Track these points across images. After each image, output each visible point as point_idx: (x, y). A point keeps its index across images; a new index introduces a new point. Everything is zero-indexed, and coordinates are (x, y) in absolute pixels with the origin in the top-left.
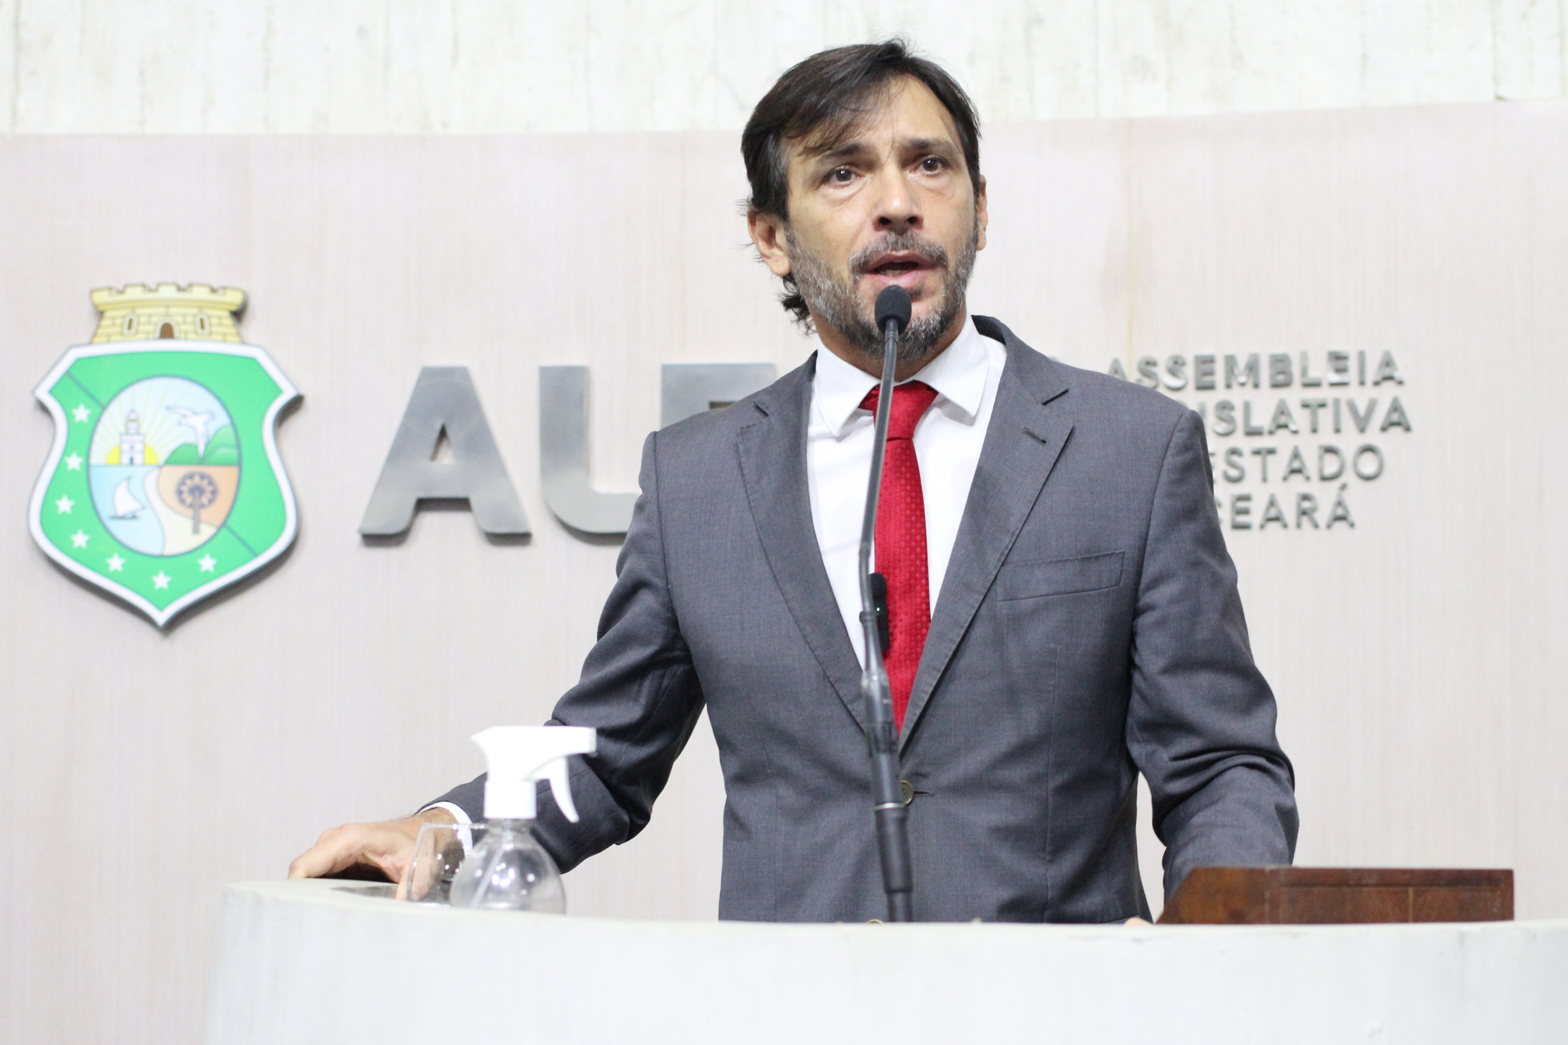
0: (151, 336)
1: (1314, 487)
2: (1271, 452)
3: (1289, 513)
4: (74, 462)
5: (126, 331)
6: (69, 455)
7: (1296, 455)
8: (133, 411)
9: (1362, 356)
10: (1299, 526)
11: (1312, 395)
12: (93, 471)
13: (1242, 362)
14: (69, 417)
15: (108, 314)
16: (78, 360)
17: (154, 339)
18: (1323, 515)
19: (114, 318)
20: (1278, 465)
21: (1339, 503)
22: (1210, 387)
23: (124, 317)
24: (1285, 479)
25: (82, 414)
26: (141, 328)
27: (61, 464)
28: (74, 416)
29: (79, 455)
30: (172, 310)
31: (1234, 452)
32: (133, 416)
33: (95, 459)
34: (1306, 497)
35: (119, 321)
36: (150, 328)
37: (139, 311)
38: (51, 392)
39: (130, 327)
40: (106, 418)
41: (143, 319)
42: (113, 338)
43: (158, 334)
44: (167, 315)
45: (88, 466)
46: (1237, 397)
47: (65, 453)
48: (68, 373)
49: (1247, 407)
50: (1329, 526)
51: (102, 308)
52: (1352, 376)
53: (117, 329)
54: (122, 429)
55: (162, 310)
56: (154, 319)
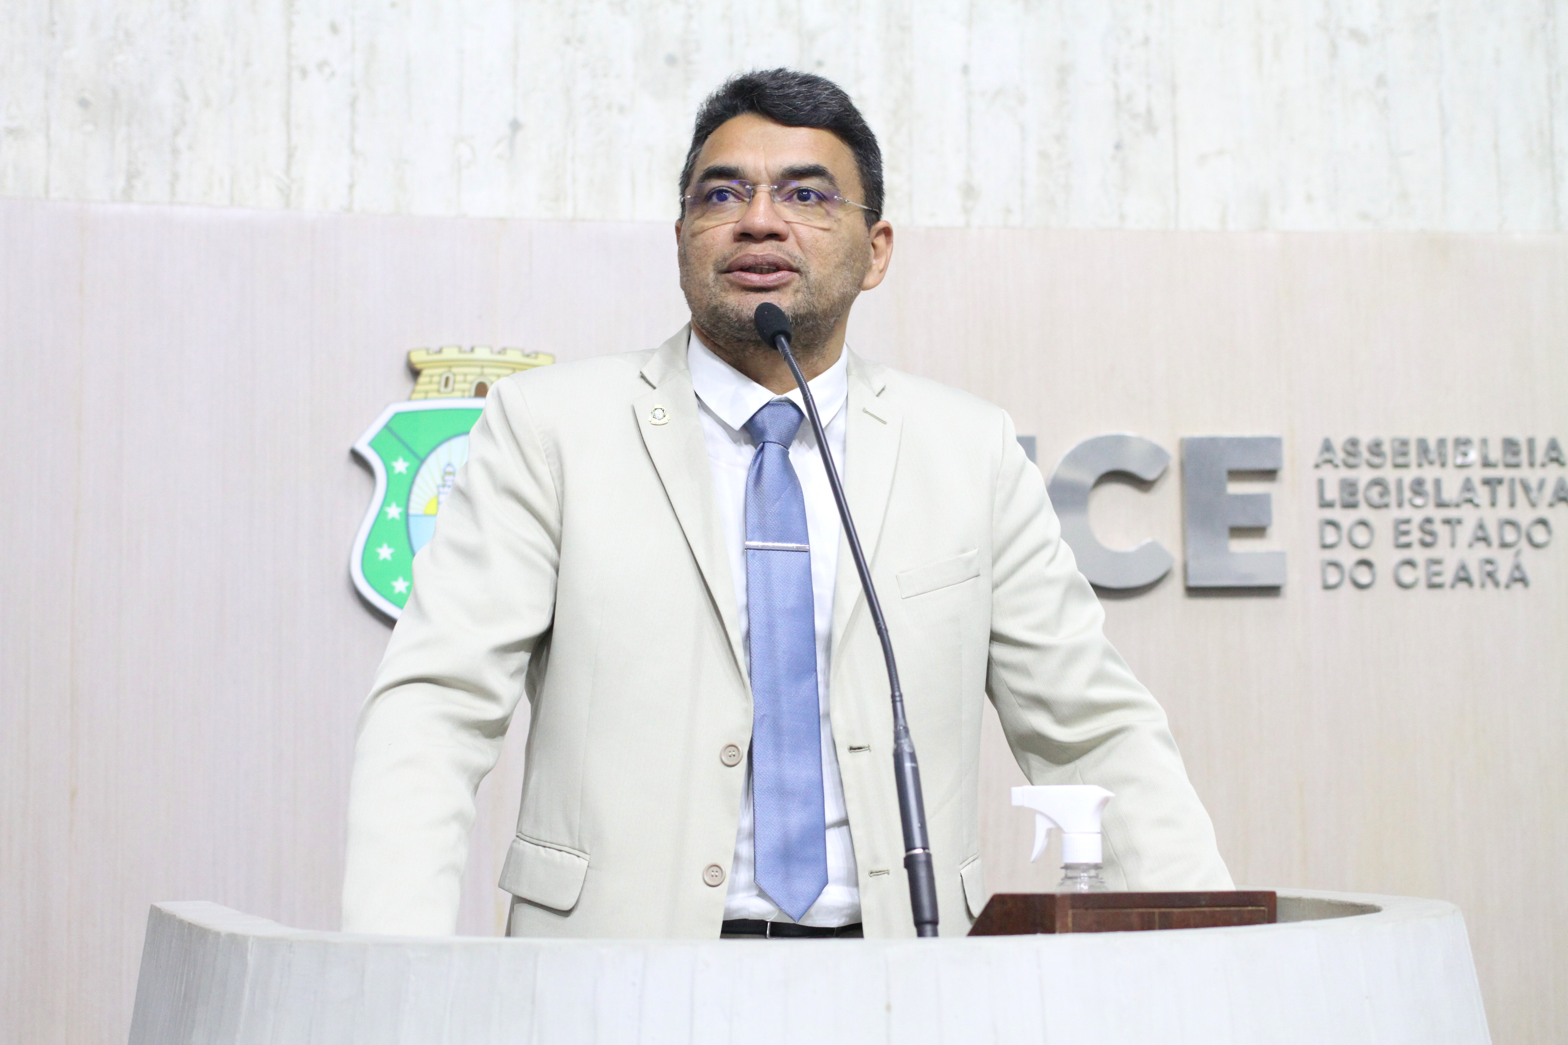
0: (467, 394)
1: (1494, 552)
2: (1459, 522)
3: (1475, 573)
4: (394, 512)
5: (442, 389)
6: (389, 505)
7: (1481, 526)
8: (449, 465)
9: (1531, 442)
10: (1483, 585)
11: (1490, 473)
12: (412, 520)
13: (1432, 445)
14: (388, 469)
15: (425, 372)
16: (397, 415)
17: (470, 397)
18: (1503, 576)
19: (431, 376)
20: (1465, 533)
21: (1518, 567)
22: (1405, 466)
23: (441, 375)
24: (1470, 545)
25: (401, 466)
26: (457, 386)
27: (381, 512)
28: (393, 468)
29: (398, 505)
30: (487, 371)
31: (1429, 521)
32: (449, 469)
33: (414, 509)
34: (1489, 562)
35: (436, 379)
36: (466, 386)
37: (455, 370)
38: (372, 444)
39: (446, 385)
40: (424, 470)
41: (459, 378)
42: (430, 395)
43: (473, 392)
44: (482, 374)
45: (407, 516)
46: (1429, 473)
47: (385, 503)
48: (387, 427)
49: (1438, 483)
50: (1507, 586)
51: (418, 366)
52: (1524, 457)
53: (435, 387)
54: (439, 481)
55: (478, 370)
56: (469, 378)
